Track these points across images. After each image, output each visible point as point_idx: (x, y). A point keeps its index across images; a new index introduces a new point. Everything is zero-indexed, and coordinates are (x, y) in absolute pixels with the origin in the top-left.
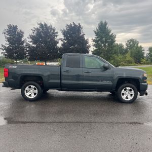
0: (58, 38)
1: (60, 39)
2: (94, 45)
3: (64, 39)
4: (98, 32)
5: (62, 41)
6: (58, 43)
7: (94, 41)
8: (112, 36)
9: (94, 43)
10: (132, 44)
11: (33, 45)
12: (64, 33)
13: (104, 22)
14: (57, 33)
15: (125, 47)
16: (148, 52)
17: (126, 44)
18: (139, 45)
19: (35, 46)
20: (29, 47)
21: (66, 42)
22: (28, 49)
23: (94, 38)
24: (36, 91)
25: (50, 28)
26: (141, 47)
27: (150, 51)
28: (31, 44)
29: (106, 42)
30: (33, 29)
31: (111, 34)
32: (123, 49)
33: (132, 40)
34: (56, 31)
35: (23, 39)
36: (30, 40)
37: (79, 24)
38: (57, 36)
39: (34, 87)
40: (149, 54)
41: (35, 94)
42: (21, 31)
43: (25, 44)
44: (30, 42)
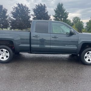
0: (31, 14)
1: (32, 15)
2: (54, 19)
3: (34, 15)
4: (57, 11)
5: (33, 16)
6: (30, 17)
7: (54, 17)
8: (66, 13)
9: (54, 18)
10: (77, 20)
11: (14, 19)
12: (35, 11)
13: (61, 3)
14: (30, 10)
15: (72, 21)
16: (86, 25)
17: (73, 20)
18: (81, 21)
19: (15, 19)
20: (11, 20)
21: (35, 17)
22: (10, 21)
23: (54, 15)
24: (8, 54)
25: (25, 7)
26: (82, 22)
27: (87, 24)
28: (12, 17)
29: (62, 17)
30: (14, 8)
31: (65, 12)
32: (71, 23)
33: (76, 17)
34: (29, 10)
35: (7, 15)
36: (12, 15)
37: (44, 5)
38: (29, 13)
39: (6, 50)
40: (86, 26)
41: (7, 57)
42: (5, 9)
43: (8, 18)
44: (12, 16)
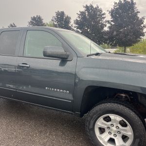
5: (109, 23)
21: (113, 24)
38: (104, 18)
